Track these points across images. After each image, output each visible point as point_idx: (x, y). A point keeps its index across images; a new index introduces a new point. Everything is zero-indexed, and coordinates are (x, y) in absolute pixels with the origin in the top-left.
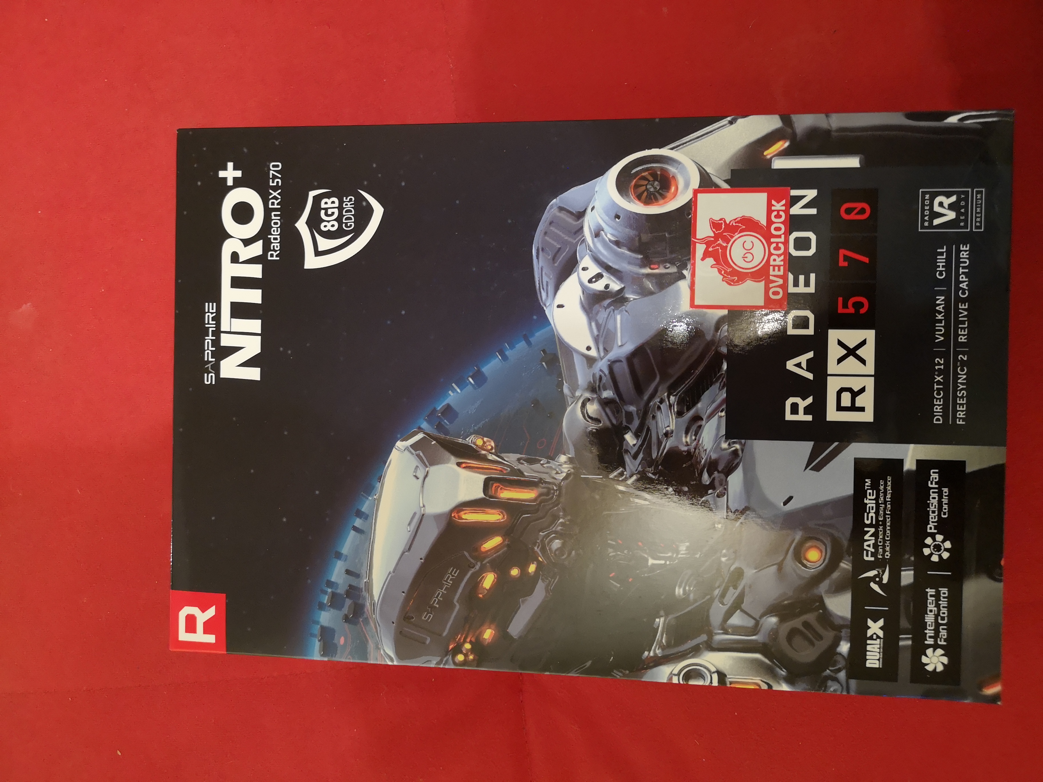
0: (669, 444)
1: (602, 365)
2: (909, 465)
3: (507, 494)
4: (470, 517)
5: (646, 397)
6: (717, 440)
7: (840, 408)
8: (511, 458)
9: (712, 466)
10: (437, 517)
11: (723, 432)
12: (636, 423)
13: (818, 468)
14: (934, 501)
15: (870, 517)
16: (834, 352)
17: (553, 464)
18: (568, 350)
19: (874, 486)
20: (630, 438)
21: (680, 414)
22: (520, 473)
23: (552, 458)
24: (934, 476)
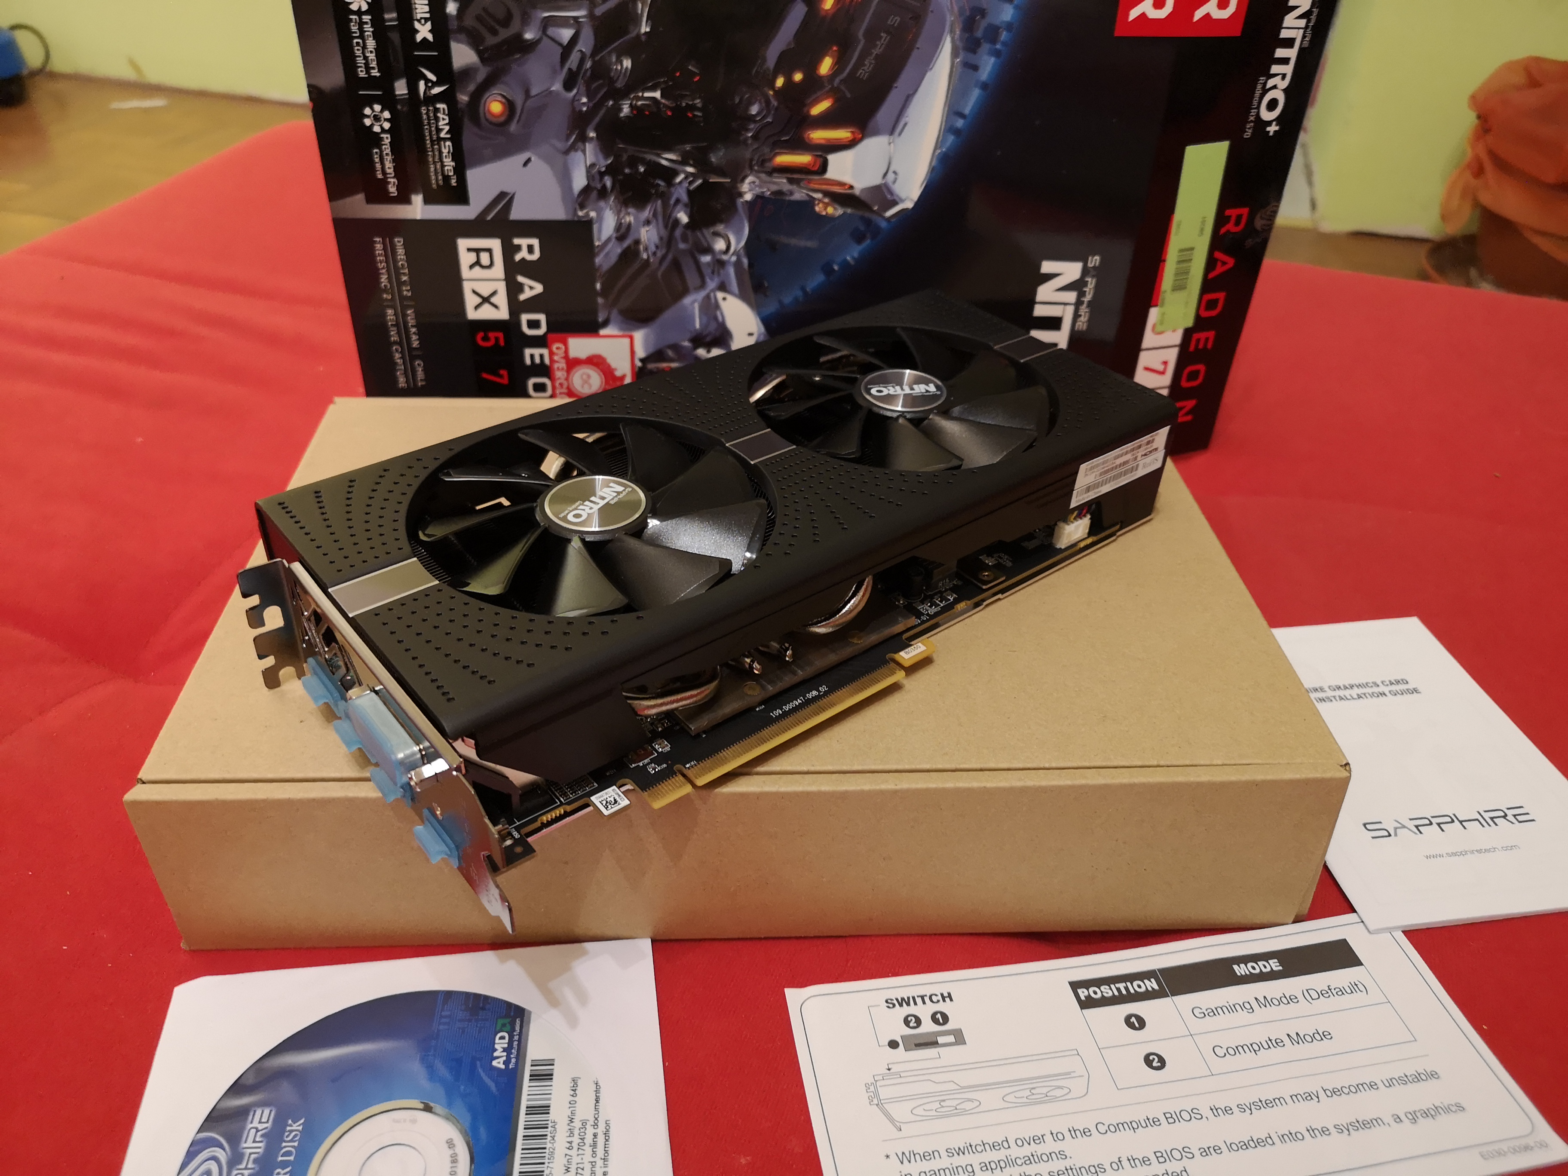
0: (647, 213)
1: (711, 284)
2: (418, 199)
3: (803, 159)
4: (842, 134)
5: (670, 257)
6: (600, 218)
7: (489, 250)
8: (799, 195)
9: (603, 194)
10: (876, 133)
11: (595, 227)
12: (678, 233)
13: (502, 195)
14: (389, 166)
15: (447, 147)
16: (501, 299)
17: (758, 191)
18: (743, 296)
19: (447, 178)
20: (684, 218)
21: (637, 242)
22: (791, 181)
23: (759, 198)
24: (393, 190)
